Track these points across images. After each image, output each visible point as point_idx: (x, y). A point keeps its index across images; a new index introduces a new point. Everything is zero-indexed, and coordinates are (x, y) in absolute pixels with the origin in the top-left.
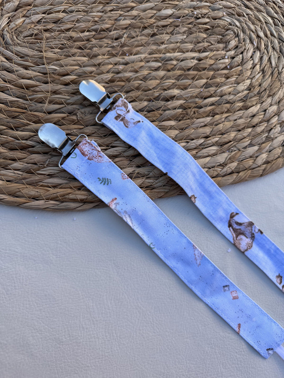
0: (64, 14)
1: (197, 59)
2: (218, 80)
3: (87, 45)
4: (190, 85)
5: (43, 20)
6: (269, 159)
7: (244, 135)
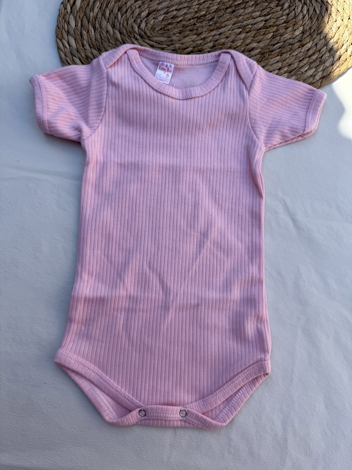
0: (176, 12)
1: (264, 21)
2: (281, 31)
4: (262, 38)
6: (324, 75)
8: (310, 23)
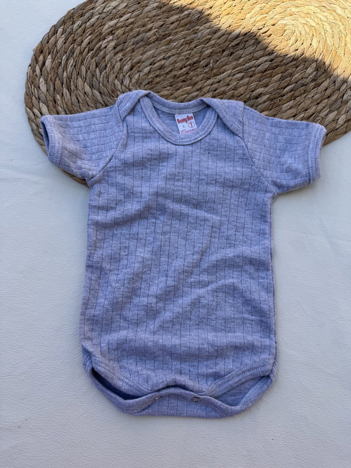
3: (187, 77)
5: (152, 70)
7: (323, 105)
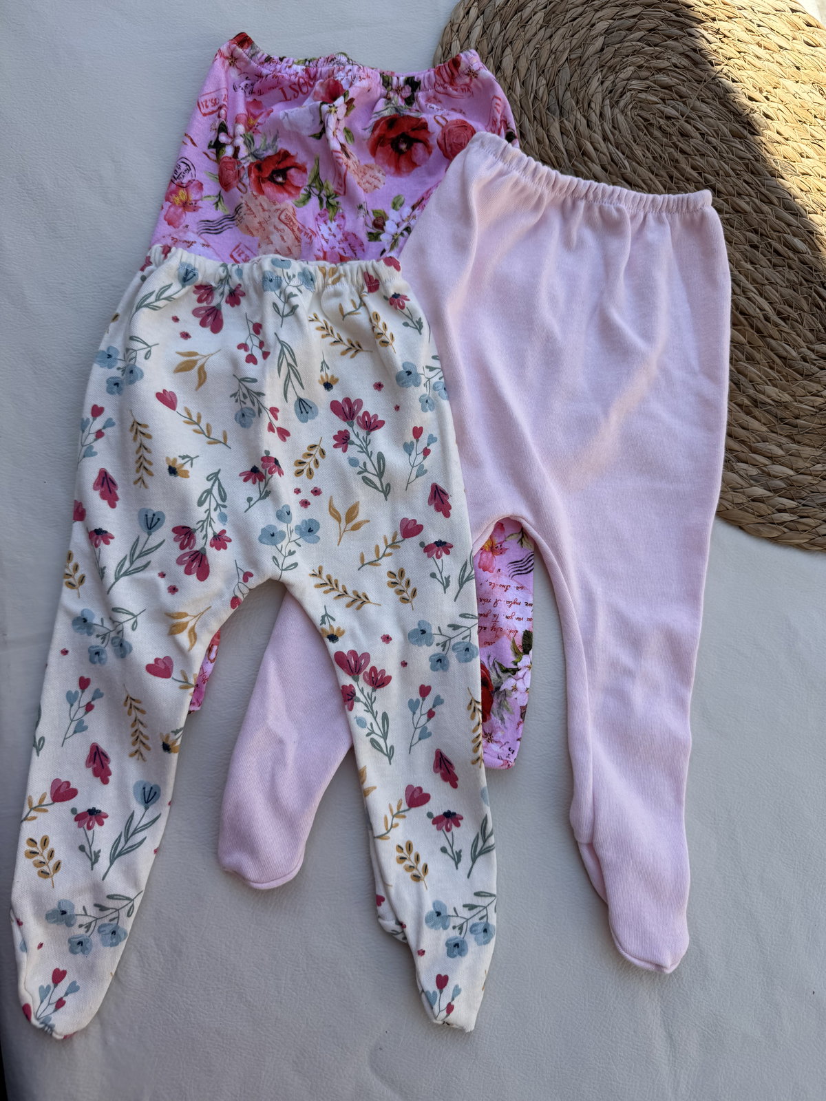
8: (807, 412)
